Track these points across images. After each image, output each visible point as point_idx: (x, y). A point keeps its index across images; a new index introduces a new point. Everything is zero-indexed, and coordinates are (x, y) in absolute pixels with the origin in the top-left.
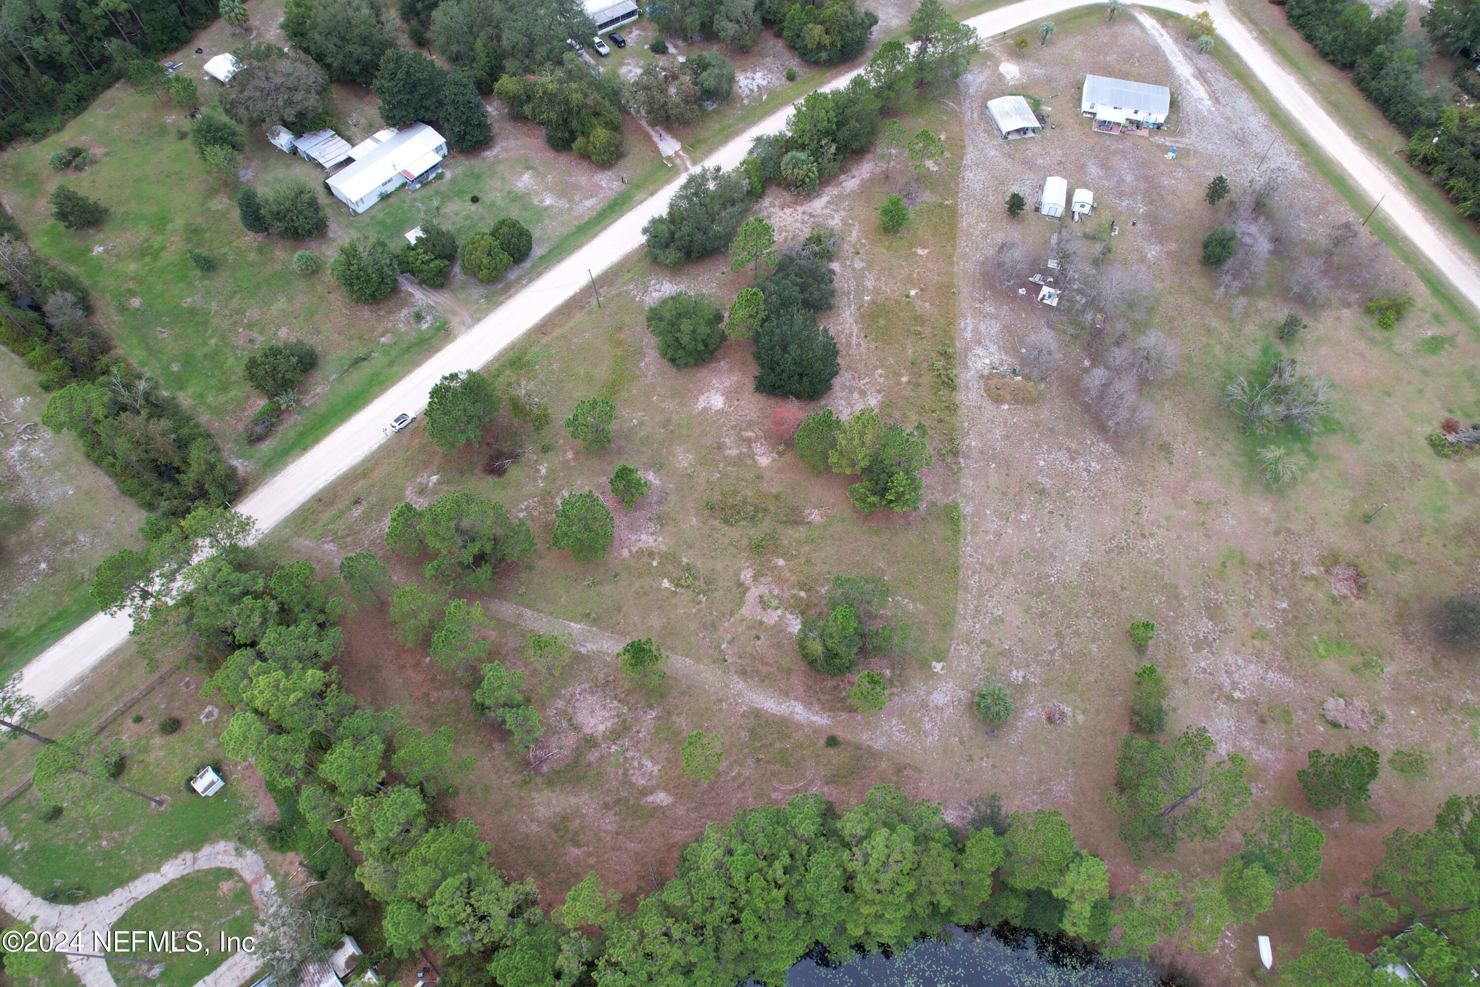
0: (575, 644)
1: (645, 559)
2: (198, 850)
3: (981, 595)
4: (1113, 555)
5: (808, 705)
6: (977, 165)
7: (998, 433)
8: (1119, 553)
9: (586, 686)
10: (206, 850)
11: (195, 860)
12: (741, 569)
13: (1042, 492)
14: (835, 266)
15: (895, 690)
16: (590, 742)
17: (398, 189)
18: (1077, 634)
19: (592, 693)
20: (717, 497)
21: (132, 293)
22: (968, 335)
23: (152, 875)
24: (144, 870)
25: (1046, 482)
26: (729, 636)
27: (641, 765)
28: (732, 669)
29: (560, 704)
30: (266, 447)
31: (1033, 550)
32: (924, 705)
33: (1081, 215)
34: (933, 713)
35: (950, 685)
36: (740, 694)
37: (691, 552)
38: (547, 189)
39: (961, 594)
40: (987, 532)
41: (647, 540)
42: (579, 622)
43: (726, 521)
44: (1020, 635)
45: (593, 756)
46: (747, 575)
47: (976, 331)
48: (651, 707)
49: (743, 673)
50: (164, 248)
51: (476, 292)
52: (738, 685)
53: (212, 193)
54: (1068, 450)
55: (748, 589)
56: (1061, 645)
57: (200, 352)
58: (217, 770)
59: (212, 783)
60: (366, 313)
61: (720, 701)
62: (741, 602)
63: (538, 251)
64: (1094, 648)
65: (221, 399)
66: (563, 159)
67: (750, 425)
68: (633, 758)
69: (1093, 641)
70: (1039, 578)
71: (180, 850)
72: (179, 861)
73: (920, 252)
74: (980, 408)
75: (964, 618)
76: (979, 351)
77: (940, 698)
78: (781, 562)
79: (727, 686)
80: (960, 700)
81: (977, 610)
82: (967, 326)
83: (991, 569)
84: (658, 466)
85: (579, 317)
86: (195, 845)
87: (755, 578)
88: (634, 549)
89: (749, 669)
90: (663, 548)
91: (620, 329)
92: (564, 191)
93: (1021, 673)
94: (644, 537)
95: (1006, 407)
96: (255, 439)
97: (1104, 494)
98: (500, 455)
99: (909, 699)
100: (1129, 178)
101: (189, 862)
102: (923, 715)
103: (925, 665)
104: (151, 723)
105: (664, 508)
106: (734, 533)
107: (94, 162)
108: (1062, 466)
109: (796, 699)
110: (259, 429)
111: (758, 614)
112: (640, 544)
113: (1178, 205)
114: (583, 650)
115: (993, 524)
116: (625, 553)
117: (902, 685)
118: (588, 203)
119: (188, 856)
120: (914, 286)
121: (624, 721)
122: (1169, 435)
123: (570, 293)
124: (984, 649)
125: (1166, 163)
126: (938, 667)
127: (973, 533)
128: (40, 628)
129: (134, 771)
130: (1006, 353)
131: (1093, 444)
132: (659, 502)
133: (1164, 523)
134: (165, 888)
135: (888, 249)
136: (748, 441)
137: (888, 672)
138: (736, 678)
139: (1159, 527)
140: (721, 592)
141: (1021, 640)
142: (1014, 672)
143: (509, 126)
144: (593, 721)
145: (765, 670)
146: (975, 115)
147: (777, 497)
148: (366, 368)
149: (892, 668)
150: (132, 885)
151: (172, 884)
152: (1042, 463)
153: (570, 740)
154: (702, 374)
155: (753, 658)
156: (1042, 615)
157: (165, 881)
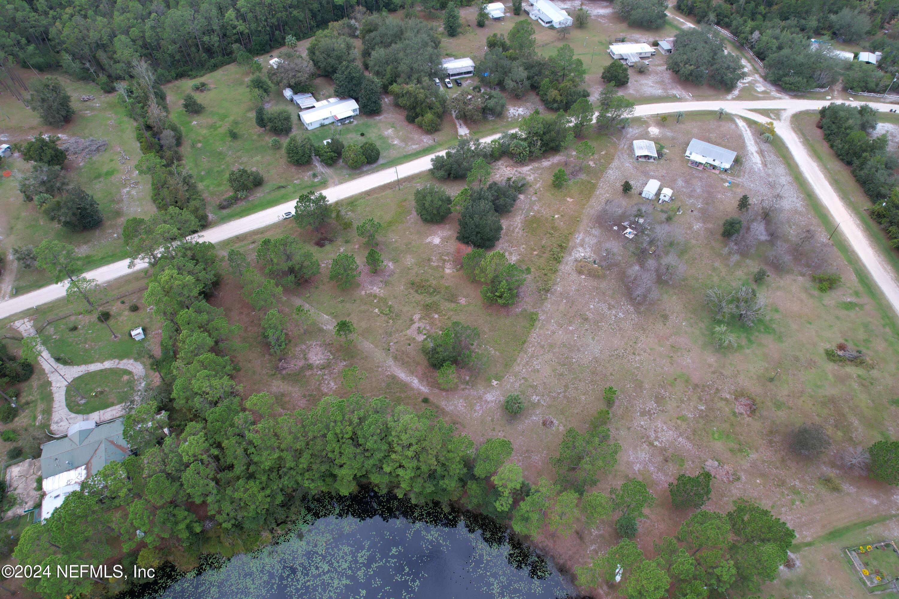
0: (322, 324)
1: (372, 298)
2: (122, 360)
3: (532, 356)
4: (613, 358)
5: (421, 381)
6: (616, 168)
7: (574, 288)
8: (617, 358)
9: (319, 343)
10: (125, 361)
11: (119, 363)
12: (415, 314)
13: (586, 319)
14: (522, 197)
15: (468, 387)
16: (310, 367)
17: (330, 124)
18: (577, 389)
19: (320, 346)
20: (418, 280)
21: (200, 141)
22: (578, 241)
23: (99, 364)
24: (97, 361)
25: (590, 315)
26: (396, 341)
27: (329, 383)
28: (391, 355)
29: (304, 347)
30: (225, 212)
31: (569, 344)
32: (480, 398)
33: (664, 201)
34: (483, 403)
35: (498, 393)
36: (390, 367)
37: (394, 300)
38: (397, 137)
39: (522, 354)
40: (548, 330)
41: (376, 290)
42: (328, 316)
43: (417, 291)
44: (545, 381)
45: (309, 373)
46: (416, 317)
47: (583, 240)
48: (345, 360)
49: (395, 358)
50: (220, 127)
51: (345, 172)
52: (390, 362)
53: (250, 110)
54: (609, 304)
55: (415, 323)
56: (565, 392)
57: (215, 170)
58: (144, 330)
59: (139, 334)
60: (293, 169)
61: (378, 367)
62: (409, 327)
63: (381, 161)
64: (583, 398)
65: (216, 189)
66: (411, 127)
67: (448, 254)
68: (326, 379)
69: (584, 394)
70: (567, 358)
71: (115, 358)
72: (112, 362)
73: (568, 199)
74: (569, 274)
75: (519, 365)
76: (580, 249)
77: (489, 397)
78: (436, 316)
79: (385, 361)
80: (500, 401)
81: (527, 363)
82: (579, 237)
83: (542, 347)
84: (395, 261)
85: (389, 192)
86: (121, 357)
87: (420, 319)
88: (368, 292)
89: (399, 357)
90: (382, 295)
91: (405, 201)
92: (405, 140)
93: (538, 398)
94: (375, 288)
95: (584, 277)
96: (222, 207)
97: (620, 329)
98: (325, 239)
99: (473, 392)
100: (698, 191)
101: (116, 364)
102: (477, 402)
103: (489, 380)
104: (127, 306)
105: (390, 279)
106: (419, 298)
107: (209, 90)
108: (602, 310)
109: (416, 376)
110: (225, 203)
111: (415, 335)
112: (372, 291)
113: (722, 208)
114: (325, 328)
115: (553, 326)
116: (363, 293)
117: (472, 386)
118: (414, 147)
119: (117, 361)
120: (558, 213)
121: (330, 363)
122: (669, 311)
123: (389, 181)
124: (523, 381)
125: (723, 187)
126: (495, 383)
127: (540, 328)
128: (103, 258)
129: (111, 322)
130: (594, 253)
131: (624, 305)
132: (389, 276)
133: (649, 351)
134: (102, 371)
135: (553, 195)
136: (445, 261)
137: (468, 378)
138: (391, 359)
139: (645, 352)
140: (401, 321)
141: (544, 383)
142: (534, 397)
143: (392, 108)
144: (315, 358)
145: (407, 359)
146: (626, 147)
147: (447, 288)
148: (283, 191)
149: (471, 377)
150: (89, 365)
151: (106, 370)
152: (592, 306)
153: (301, 363)
154: (434, 228)
155: (403, 353)
156: (561, 375)
157: (103, 368)
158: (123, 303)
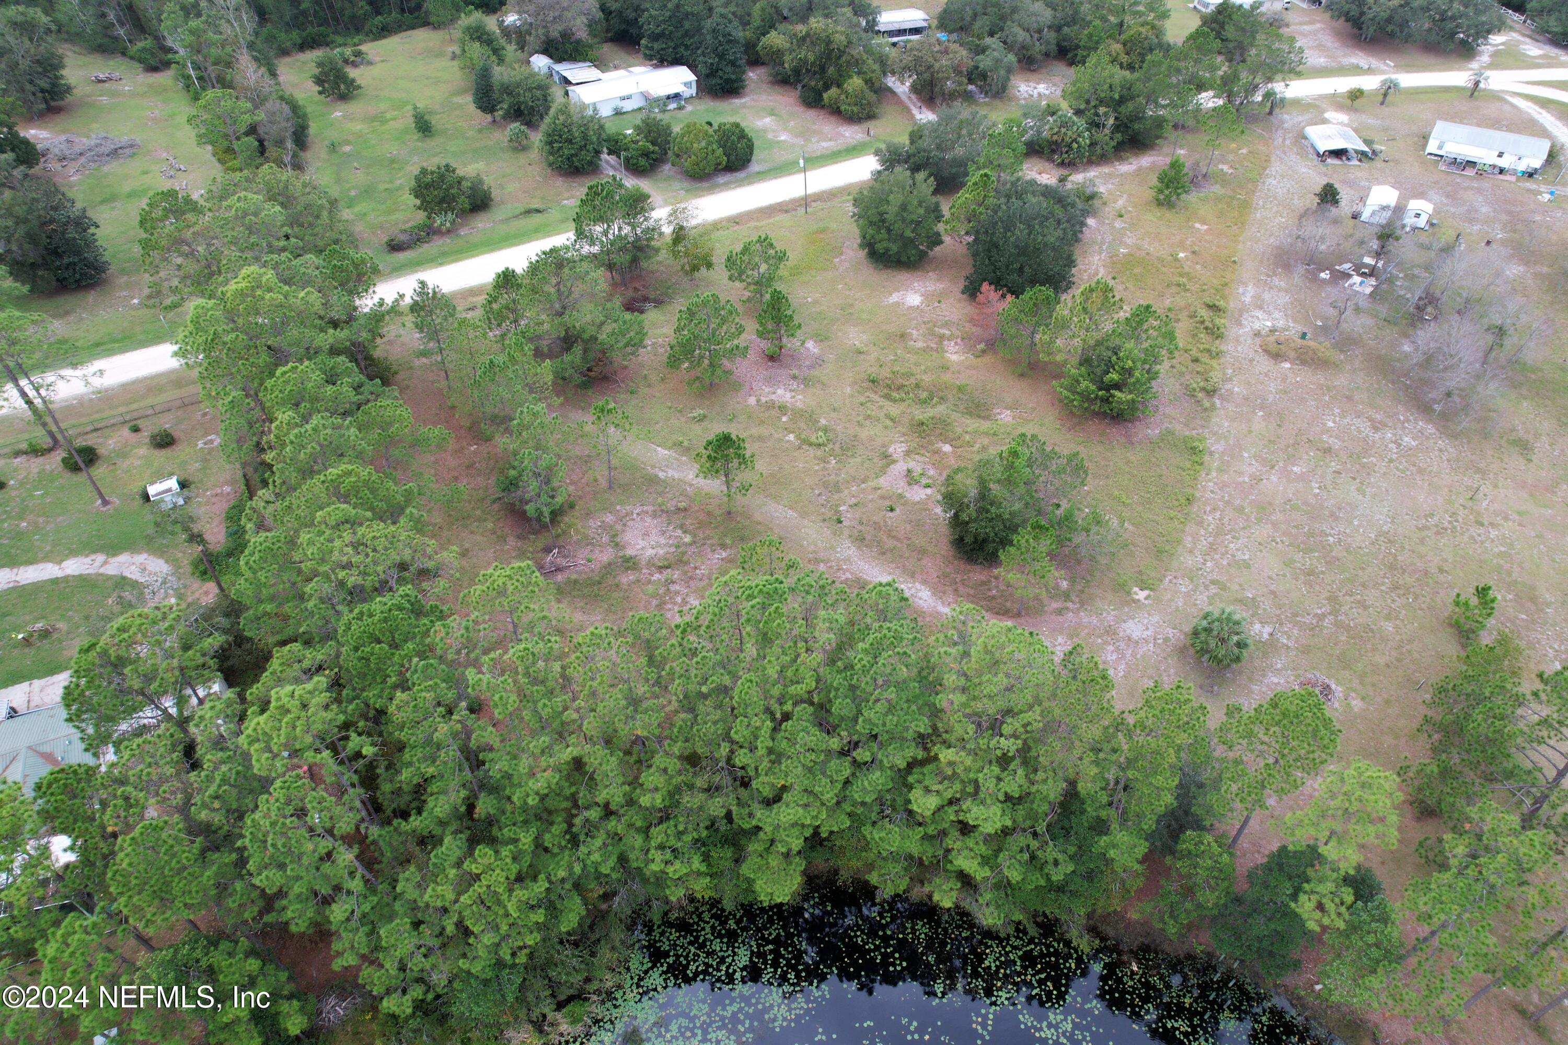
0: (653, 467)
1: (774, 413)
2: (115, 555)
3: (1219, 532)
4: (1429, 533)
5: (939, 592)
6: (1283, 177)
7: (1272, 387)
8: (1438, 533)
9: (650, 509)
10: (124, 558)
11: (105, 563)
12: (891, 442)
13: (1328, 451)
15: (1070, 605)
16: (630, 563)
18: (1363, 605)
19: (654, 516)
20: (885, 372)
21: (347, 142)
22: (1248, 299)
23: (50, 565)
24: (46, 558)
25: (1336, 444)
26: (854, 501)
27: (685, 602)
28: (846, 532)
29: (609, 518)
30: (402, 257)
31: (1305, 503)
32: (1110, 632)
33: (1414, 229)
34: (1122, 645)
35: (1156, 618)
36: (848, 560)
37: (834, 415)
38: (785, 129)
39: (1191, 527)
40: (1241, 474)
41: (783, 395)
42: (669, 449)
43: (887, 397)
44: (1272, 588)
45: (626, 579)
46: (897, 449)
47: (1257, 297)
48: (724, 546)
49: (860, 540)
51: (677, 185)
52: (847, 550)
54: (1370, 419)
55: (894, 462)
56: (1334, 612)
57: (382, 187)
59: (170, 490)
60: (560, 182)
61: (817, 561)
62: (883, 471)
63: (754, 167)
64: (1389, 627)
65: (381, 219)
66: (812, 114)
67: (946, 325)
68: (677, 593)
69: (1388, 618)
70: (1311, 534)
71: (96, 551)
72: (88, 560)
73: (1198, 225)
74: (1251, 361)
75: (1191, 552)
76: (1260, 314)
77: (1134, 628)
78: (947, 448)
79: (832, 548)
80: (1166, 640)
81: (1212, 548)
82: (1248, 293)
83: (1240, 510)
84: (820, 338)
85: (780, 218)
86: (113, 549)
87: (908, 453)
88: (763, 400)
89: (868, 537)
90: (800, 405)
91: (822, 233)
92: (804, 134)
93: (1268, 629)
94: (780, 392)
95: (1287, 365)
96: (395, 247)
97: (1420, 471)
98: (646, 299)
99: (1087, 619)
101: (97, 564)
102: (1106, 643)
103: (1122, 589)
104: (145, 435)
105: (815, 373)
106: (894, 410)
107: (370, 63)
108: (1360, 432)
109: (924, 582)
110: (404, 238)
111: (901, 486)
112: (773, 397)
113: (1553, 237)
114: (661, 475)
115: (1248, 467)
116: (752, 401)
117: (1082, 603)
118: (824, 144)
119: (100, 558)
120: (1184, 250)
121: (684, 554)
122: (1527, 432)
123: (779, 200)
124: (1213, 590)
126: (1141, 595)
127: (1220, 470)
130: (1295, 321)
131: (1408, 421)
132: (811, 367)
133: (1515, 516)
134: (55, 581)
135: (1160, 218)
136: (942, 337)
137: (1065, 584)
138: (847, 543)
139: (1506, 518)
140: (858, 460)
141: (1273, 593)
142: (1257, 627)
143: (765, 86)
144: (642, 544)
145: (891, 543)
146: (1288, 142)
147: (960, 389)
148: (537, 218)
149: (1072, 581)
150: (22, 569)
151: (66, 579)
152: (1330, 424)
153: (606, 556)
154: (903, 276)
155: (876, 526)
156: (1311, 572)
157: (60, 574)
158: (136, 430)
